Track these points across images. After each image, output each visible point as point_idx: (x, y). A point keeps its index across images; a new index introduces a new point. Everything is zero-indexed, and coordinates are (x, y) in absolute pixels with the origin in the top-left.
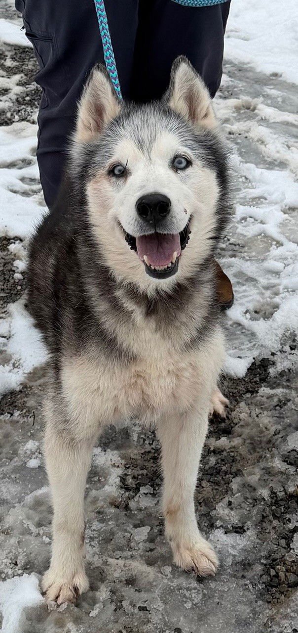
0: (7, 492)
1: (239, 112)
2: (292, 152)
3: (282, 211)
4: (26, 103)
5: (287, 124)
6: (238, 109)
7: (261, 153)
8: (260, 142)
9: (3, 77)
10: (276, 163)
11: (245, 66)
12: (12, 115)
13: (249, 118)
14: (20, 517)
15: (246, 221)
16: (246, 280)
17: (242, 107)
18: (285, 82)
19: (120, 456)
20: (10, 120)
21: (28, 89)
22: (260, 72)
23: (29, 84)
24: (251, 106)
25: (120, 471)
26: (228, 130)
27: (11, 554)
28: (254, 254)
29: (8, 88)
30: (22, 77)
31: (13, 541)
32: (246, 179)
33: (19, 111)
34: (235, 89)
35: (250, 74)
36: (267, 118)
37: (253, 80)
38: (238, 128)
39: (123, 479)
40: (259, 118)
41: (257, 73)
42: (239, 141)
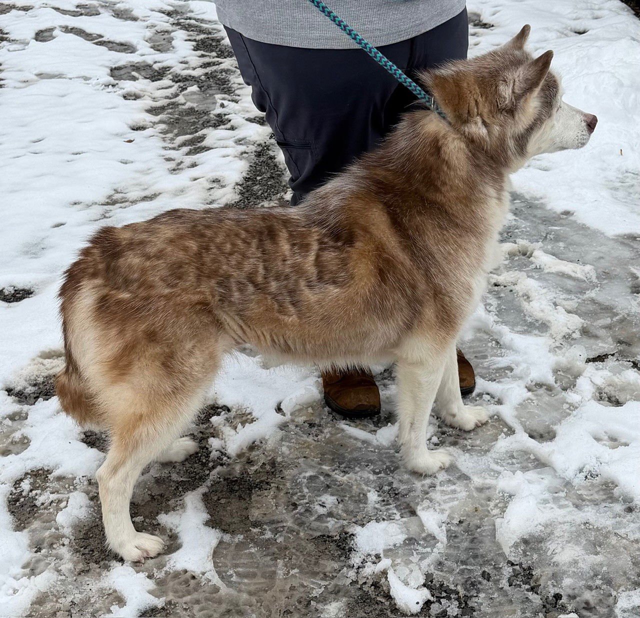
1: (513, 259)
2: (557, 313)
3: (526, 387)
5: (563, 275)
6: (512, 255)
7: (523, 311)
8: (525, 297)
10: (537, 325)
11: (536, 202)
13: (521, 267)
15: (481, 398)
16: (459, 478)
17: (518, 253)
18: (575, 222)
22: (550, 210)
24: (527, 251)
26: (493, 281)
28: (478, 442)
32: (498, 343)
34: (517, 230)
35: (539, 213)
36: (542, 267)
37: (540, 218)
38: (505, 279)
40: (533, 266)
41: (546, 210)
42: (502, 295)
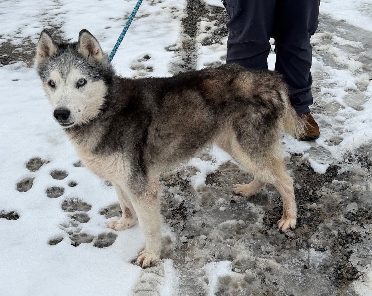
0: (210, 221)
1: (323, 40)
2: (351, 61)
3: (345, 90)
4: (218, 34)
5: (348, 46)
6: (323, 38)
7: (334, 61)
8: (334, 55)
9: (208, 21)
10: (342, 66)
11: (327, 16)
12: (212, 40)
13: (329, 43)
14: (216, 234)
15: (326, 95)
16: (326, 125)
17: (325, 37)
18: (348, 24)
19: (263, 209)
20: (211, 42)
21: (219, 28)
22: (334, 19)
23: (220, 25)
24: (329, 36)
25: (263, 216)
26: (317, 49)
27: (212, 251)
28: (330, 112)
29: (210, 27)
30: (216, 22)
31: (213, 245)
32: (326, 73)
33: (215, 38)
34: (322, 28)
35: (329, 20)
36: (338, 43)
37: (331, 23)
38: (323, 48)
39: (264, 220)
40: (334, 43)
41: (333, 20)
42: (323, 54)
